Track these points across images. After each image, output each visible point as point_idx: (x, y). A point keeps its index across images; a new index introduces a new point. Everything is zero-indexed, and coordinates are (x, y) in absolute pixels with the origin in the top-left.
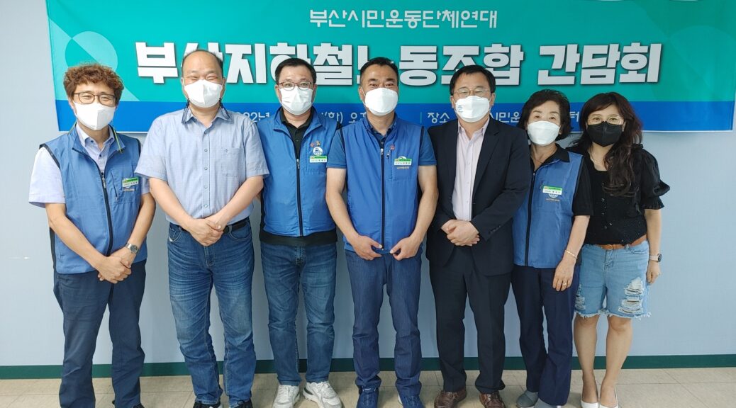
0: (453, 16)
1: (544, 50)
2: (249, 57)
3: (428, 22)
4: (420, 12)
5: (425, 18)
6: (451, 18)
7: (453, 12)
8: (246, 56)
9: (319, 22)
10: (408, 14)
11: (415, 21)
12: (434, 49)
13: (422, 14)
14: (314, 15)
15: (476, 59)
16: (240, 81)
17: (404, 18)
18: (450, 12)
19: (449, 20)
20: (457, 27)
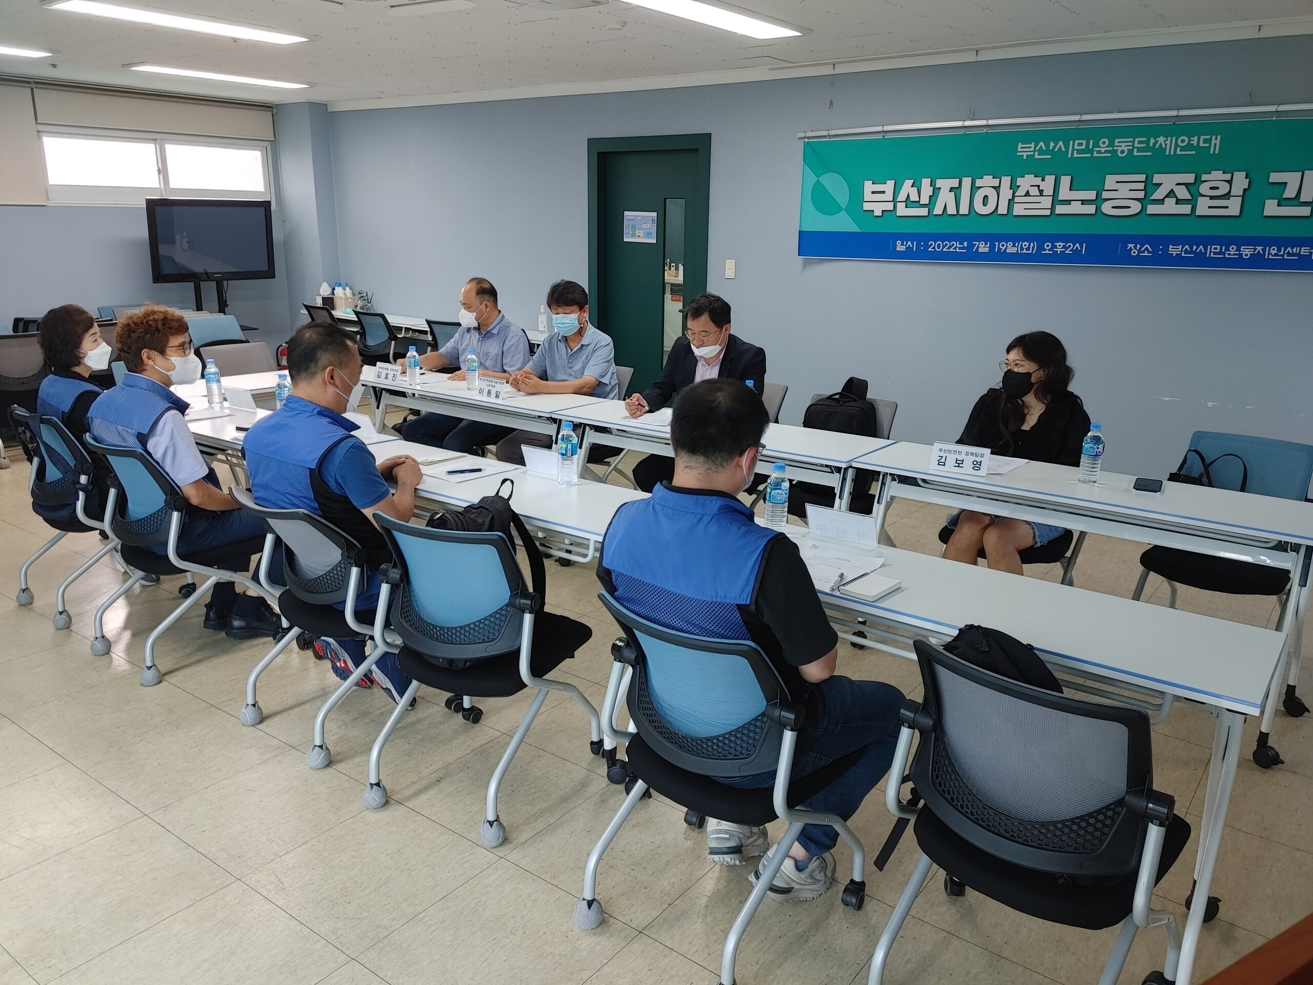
0: (1168, 142)
1: (1275, 177)
2: (955, 190)
3: (1139, 149)
4: (1132, 140)
5: (1136, 145)
6: (1166, 145)
7: (1169, 138)
8: (953, 190)
9: (1025, 154)
10: (1118, 142)
11: (1126, 149)
12: (1142, 177)
13: (1133, 142)
14: (1022, 148)
15: (1192, 188)
16: (945, 213)
17: (1113, 146)
18: (1165, 139)
19: (1164, 146)
20: (1172, 153)
